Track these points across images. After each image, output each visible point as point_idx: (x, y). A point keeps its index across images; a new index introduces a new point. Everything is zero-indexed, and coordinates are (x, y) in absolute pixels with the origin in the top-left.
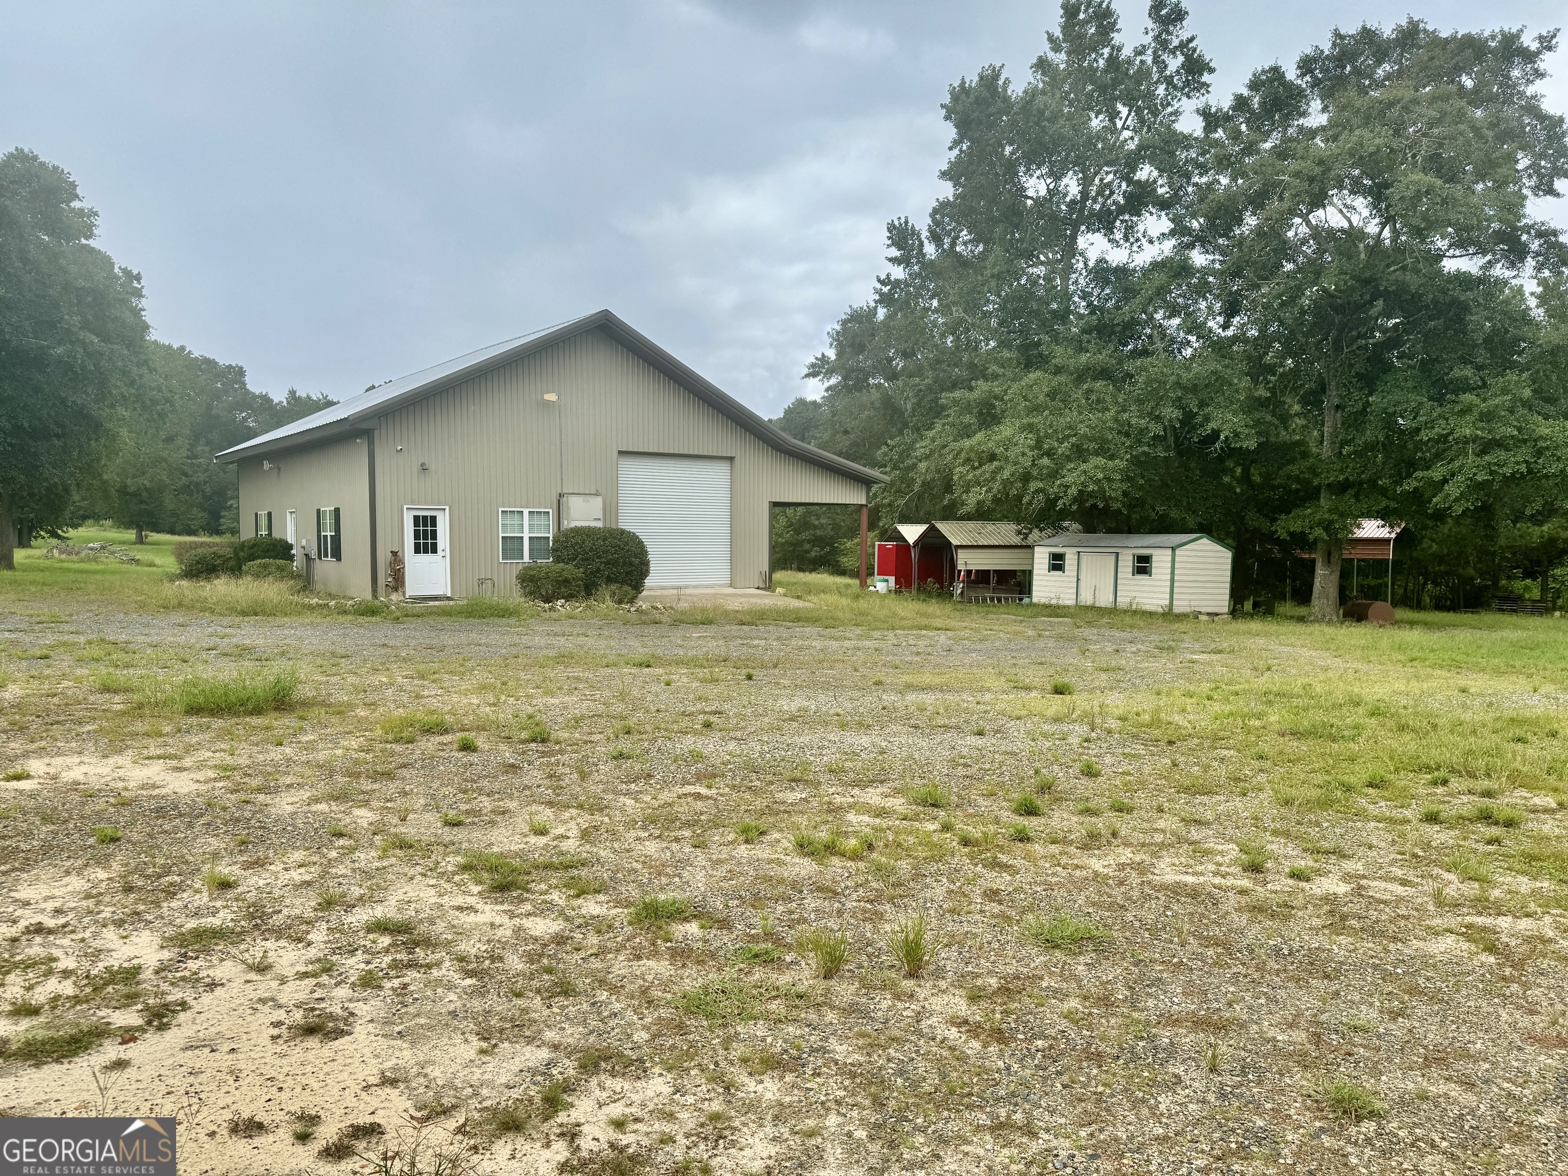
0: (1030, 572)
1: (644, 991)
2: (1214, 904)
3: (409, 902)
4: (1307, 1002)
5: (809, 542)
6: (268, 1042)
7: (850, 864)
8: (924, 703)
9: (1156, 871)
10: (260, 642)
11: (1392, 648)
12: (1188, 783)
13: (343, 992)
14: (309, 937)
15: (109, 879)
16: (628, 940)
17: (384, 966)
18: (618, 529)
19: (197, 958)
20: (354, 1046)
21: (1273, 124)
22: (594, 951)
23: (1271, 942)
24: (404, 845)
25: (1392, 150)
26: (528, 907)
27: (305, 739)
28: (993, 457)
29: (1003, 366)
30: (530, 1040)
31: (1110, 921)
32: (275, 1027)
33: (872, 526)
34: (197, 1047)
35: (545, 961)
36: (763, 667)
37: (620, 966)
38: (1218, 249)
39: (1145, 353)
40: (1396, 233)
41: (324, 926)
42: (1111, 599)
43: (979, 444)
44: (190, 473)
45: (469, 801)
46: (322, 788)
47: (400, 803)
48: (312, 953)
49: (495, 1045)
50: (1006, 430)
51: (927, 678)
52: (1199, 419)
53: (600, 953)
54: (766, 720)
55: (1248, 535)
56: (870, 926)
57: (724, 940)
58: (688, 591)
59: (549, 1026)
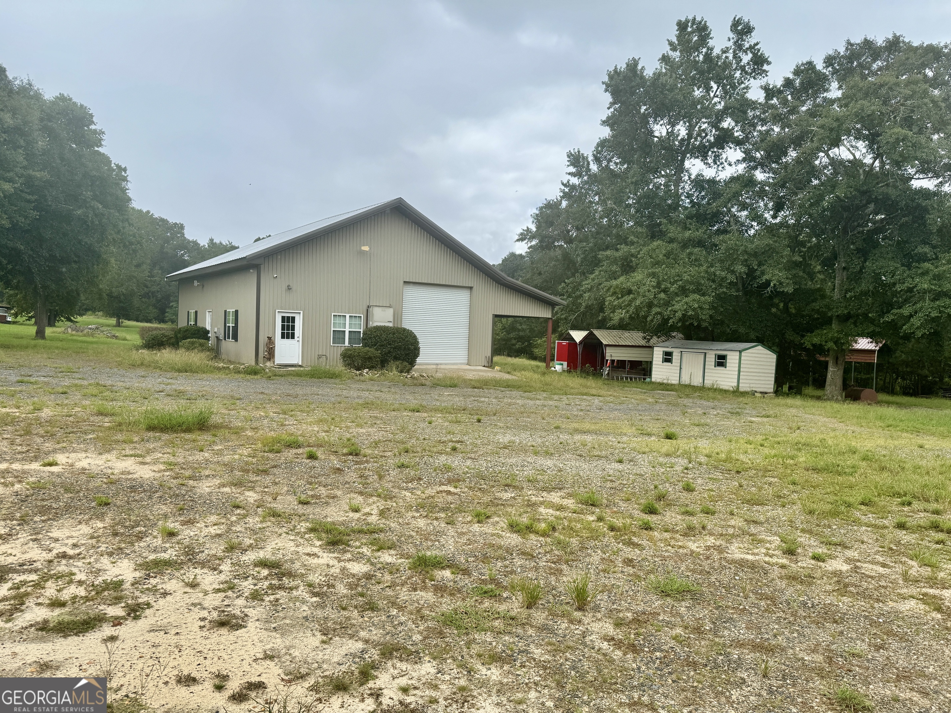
0: (651, 363)
1: (419, 611)
2: (765, 574)
3: (279, 549)
4: (824, 637)
5: (515, 339)
6: (198, 629)
7: (541, 539)
8: (585, 441)
9: (729, 552)
10: (189, 388)
11: (876, 418)
12: (749, 497)
13: (241, 602)
14: (220, 568)
15: (104, 527)
16: (409, 579)
17: (265, 587)
18: (401, 328)
19: (155, 577)
20: (248, 635)
21: (808, 96)
22: (389, 584)
23: (801, 599)
24: (275, 514)
25: (881, 113)
26: (349, 556)
27: (216, 448)
28: (630, 292)
29: (637, 237)
30: (351, 637)
31: (700, 581)
32: (201, 621)
33: (554, 331)
34: (157, 631)
35: (360, 589)
36: (487, 414)
37: (404, 594)
38: (771, 170)
39: (724, 232)
40: (883, 164)
41: (229, 561)
42: (701, 381)
43: (622, 283)
44: (149, 286)
45: (313, 489)
46: (227, 478)
47: (273, 489)
48: (222, 577)
49: (331, 639)
50: (638, 276)
51: (587, 426)
52: (758, 273)
53: (392, 586)
54: (490, 447)
55: (786, 345)
56: (554, 578)
57: (465, 581)
58: (442, 367)
59: (362, 629)
